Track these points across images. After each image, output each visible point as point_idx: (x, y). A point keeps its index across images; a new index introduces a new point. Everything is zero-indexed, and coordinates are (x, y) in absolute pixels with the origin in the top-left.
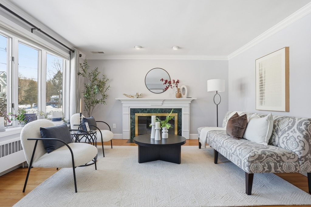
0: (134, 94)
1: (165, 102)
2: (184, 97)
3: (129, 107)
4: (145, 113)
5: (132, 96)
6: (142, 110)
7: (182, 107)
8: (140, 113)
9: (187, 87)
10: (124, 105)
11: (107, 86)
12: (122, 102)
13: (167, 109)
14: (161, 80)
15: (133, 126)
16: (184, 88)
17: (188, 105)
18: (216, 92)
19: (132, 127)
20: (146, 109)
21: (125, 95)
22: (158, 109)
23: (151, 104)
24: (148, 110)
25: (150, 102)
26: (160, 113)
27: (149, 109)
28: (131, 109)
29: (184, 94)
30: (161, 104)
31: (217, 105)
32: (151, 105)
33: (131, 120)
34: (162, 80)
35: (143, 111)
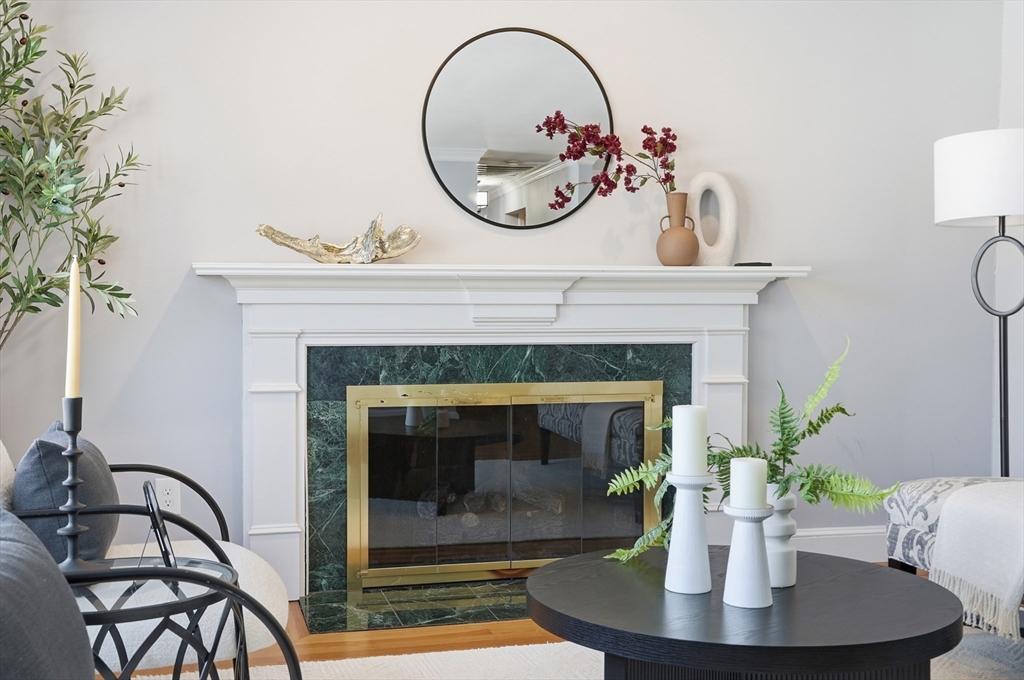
0: (348, 227)
1: (577, 297)
2: (716, 261)
3: (300, 335)
4: (424, 381)
5: (328, 248)
6: (402, 358)
7: (699, 332)
8: (387, 381)
9: (735, 183)
10: (252, 320)
11: (102, 153)
12: (242, 296)
13: (588, 347)
14: (539, 129)
15: (328, 485)
16: (708, 194)
17: (738, 320)
18: (997, 222)
19: (324, 495)
20: (430, 353)
21: (271, 234)
22: (525, 347)
23: (472, 312)
24: (444, 358)
25: (466, 296)
26: (540, 380)
27: (452, 348)
28: (309, 349)
29: (712, 241)
30: (552, 312)
31: (1004, 319)
32: (477, 320)
33: (315, 442)
34: (555, 124)
35: (407, 366)
